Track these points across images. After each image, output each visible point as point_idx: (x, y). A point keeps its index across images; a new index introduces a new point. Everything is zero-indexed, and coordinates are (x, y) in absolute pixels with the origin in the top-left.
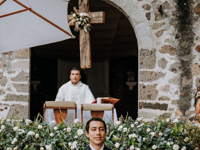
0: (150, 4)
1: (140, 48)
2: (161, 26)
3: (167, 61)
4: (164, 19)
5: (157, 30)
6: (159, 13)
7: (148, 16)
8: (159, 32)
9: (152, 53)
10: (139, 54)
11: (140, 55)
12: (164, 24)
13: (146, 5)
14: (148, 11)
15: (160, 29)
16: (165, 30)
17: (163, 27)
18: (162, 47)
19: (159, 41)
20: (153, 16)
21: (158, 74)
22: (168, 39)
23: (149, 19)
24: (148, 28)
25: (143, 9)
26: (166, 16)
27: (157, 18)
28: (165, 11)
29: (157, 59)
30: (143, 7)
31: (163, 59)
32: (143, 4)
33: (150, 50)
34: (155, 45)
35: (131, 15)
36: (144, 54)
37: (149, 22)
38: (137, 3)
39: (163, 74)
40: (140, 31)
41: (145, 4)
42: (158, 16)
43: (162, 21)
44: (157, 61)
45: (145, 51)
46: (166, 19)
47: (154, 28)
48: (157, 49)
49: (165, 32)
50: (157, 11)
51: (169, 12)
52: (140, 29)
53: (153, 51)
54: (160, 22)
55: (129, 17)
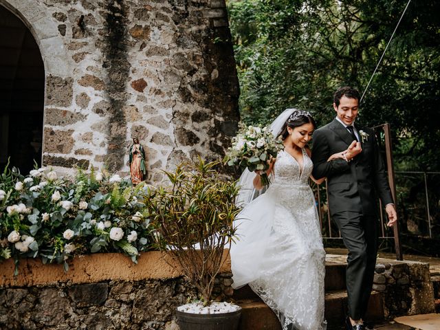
0: (65, 13)
1: (47, 74)
2: (82, 46)
3: (89, 98)
4: (86, 37)
5: (75, 52)
6: (79, 28)
7: (62, 29)
8: (79, 54)
9: (66, 83)
10: (46, 84)
11: (48, 85)
12: (86, 44)
13: (59, 14)
14: (62, 23)
15: (80, 51)
16: (87, 53)
17: (85, 49)
18: (83, 77)
19: (78, 68)
20: (69, 31)
21: (75, 115)
22: (92, 67)
23: (63, 35)
24: (62, 47)
25: (54, 19)
26: (90, 34)
27: (77, 35)
28: (89, 26)
29: (74, 93)
30: (55, 15)
31: (84, 95)
32: (54, 12)
33: (63, 79)
34: (71, 72)
35: (34, 23)
36: (53, 84)
37: (63, 39)
38: (46, 9)
39: (82, 116)
40: (49, 48)
41: (58, 12)
42: (78, 33)
43: (84, 40)
44: (74, 96)
45: (56, 80)
46: (89, 38)
47: (70, 48)
48: (75, 79)
49: (88, 56)
50: (76, 24)
51: (94, 29)
52: (49, 46)
53: (69, 81)
54: (80, 41)
55: (31, 26)
